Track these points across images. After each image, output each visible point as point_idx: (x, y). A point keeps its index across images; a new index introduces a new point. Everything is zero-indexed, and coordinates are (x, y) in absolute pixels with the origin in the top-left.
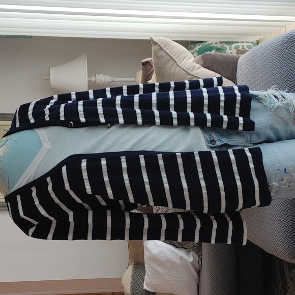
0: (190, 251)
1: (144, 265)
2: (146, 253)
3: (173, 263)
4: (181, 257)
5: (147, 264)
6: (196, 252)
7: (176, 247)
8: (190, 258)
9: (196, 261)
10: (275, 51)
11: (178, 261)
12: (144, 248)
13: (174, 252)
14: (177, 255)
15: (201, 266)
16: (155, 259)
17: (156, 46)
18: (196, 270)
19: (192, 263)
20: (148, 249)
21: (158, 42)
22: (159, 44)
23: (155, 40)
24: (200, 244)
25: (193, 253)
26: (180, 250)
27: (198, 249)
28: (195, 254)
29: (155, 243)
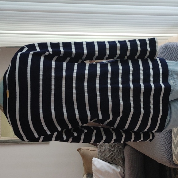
0: (118, 166)
1: (93, 175)
2: (93, 168)
3: (109, 173)
4: (113, 169)
5: (94, 174)
6: (122, 166)
7: (111, 164)
8: (118, 170)
9: (122, 171)
11: (111, 172)
12: (93, 165)
13: (109, 166)
14: (111, 168)
15: (125, 174)
16: (98, 171)
18: (122, 177)
19: (120, 173)
20: (94, 165)
24: (124, 161)
25: (120, 167)
26: (112, 165)
27: (123, 164)
28: (121, 167)
29: (99, 162)
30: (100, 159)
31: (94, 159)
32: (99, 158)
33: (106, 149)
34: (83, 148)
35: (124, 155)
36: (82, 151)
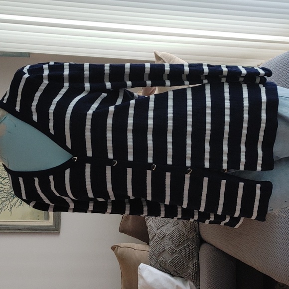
0: (186, 281)
2: (140, 282)
4: (177, 286)
7: (173, 276)
8: (187, 288)
10: (285, 67)
13: (169, 281)
14: (173, 284)
17: (160, 61)
20: (142, 277)
21: (162, 57)
22: (164, 59)
23: (159, 55)
24: (197, 273)
25: (190, 283)
26: (176, 279)
27: (195, 278)
28: (192, 283)
29: (150, 271)
30: (153, 266)
31: (142, 266)
32: (151, 265)
33: (167, 248)
34: (122, 245)
35: (198, 260)
36: (119, 250)
